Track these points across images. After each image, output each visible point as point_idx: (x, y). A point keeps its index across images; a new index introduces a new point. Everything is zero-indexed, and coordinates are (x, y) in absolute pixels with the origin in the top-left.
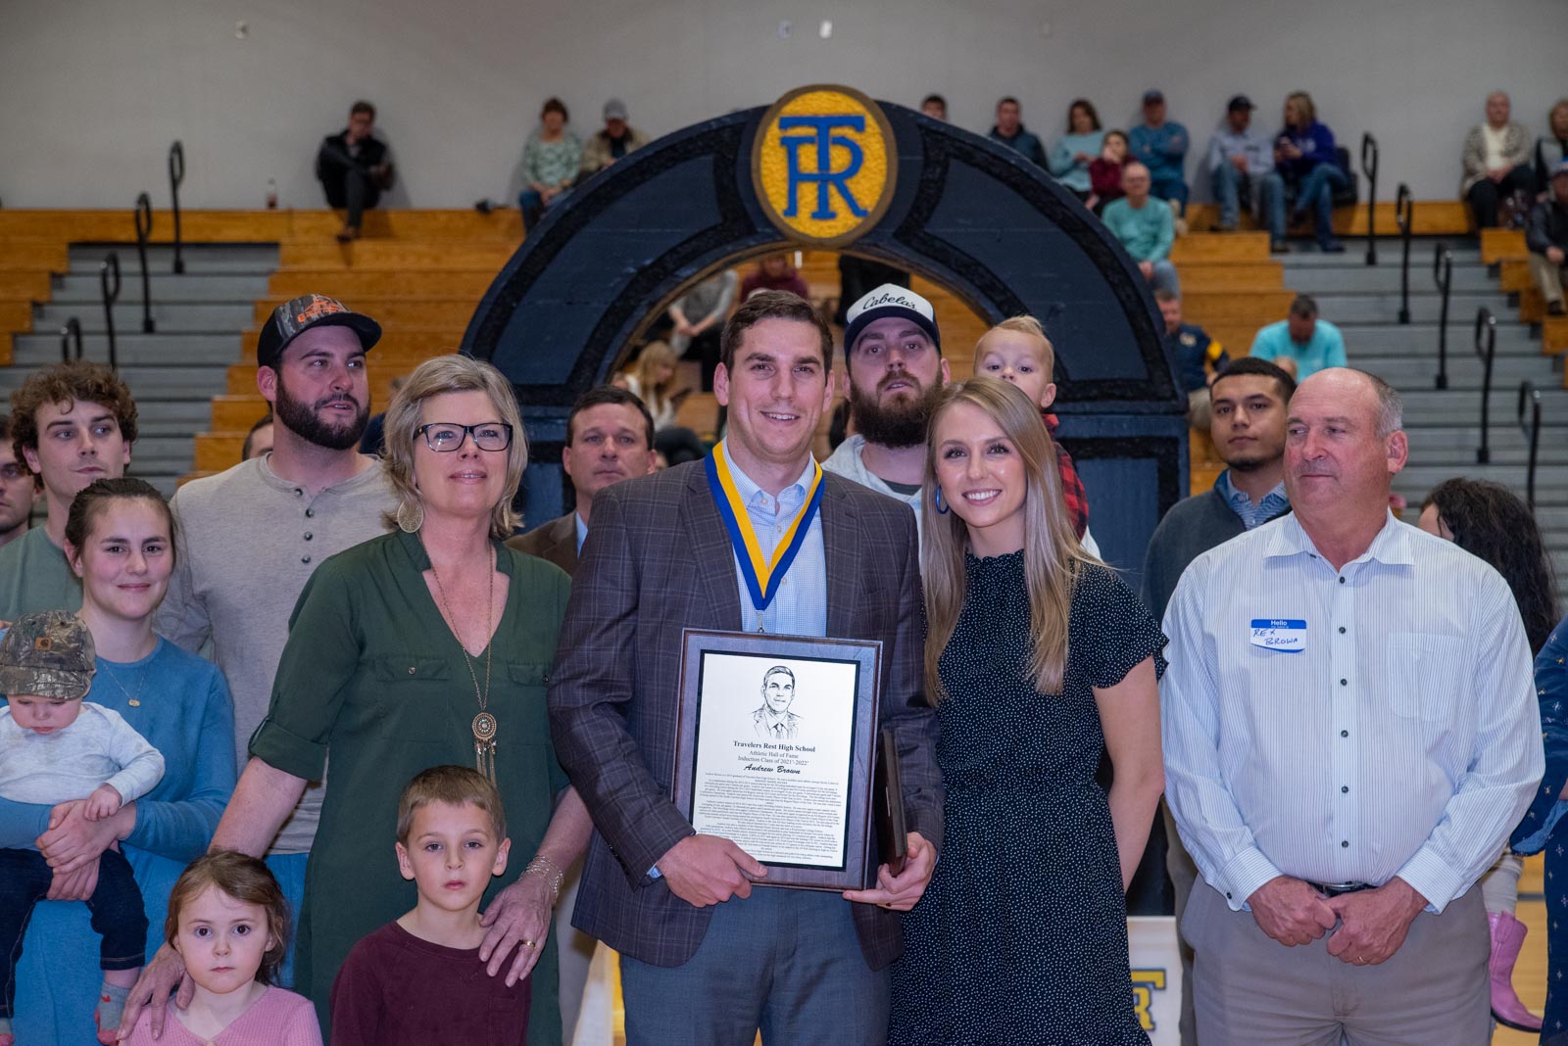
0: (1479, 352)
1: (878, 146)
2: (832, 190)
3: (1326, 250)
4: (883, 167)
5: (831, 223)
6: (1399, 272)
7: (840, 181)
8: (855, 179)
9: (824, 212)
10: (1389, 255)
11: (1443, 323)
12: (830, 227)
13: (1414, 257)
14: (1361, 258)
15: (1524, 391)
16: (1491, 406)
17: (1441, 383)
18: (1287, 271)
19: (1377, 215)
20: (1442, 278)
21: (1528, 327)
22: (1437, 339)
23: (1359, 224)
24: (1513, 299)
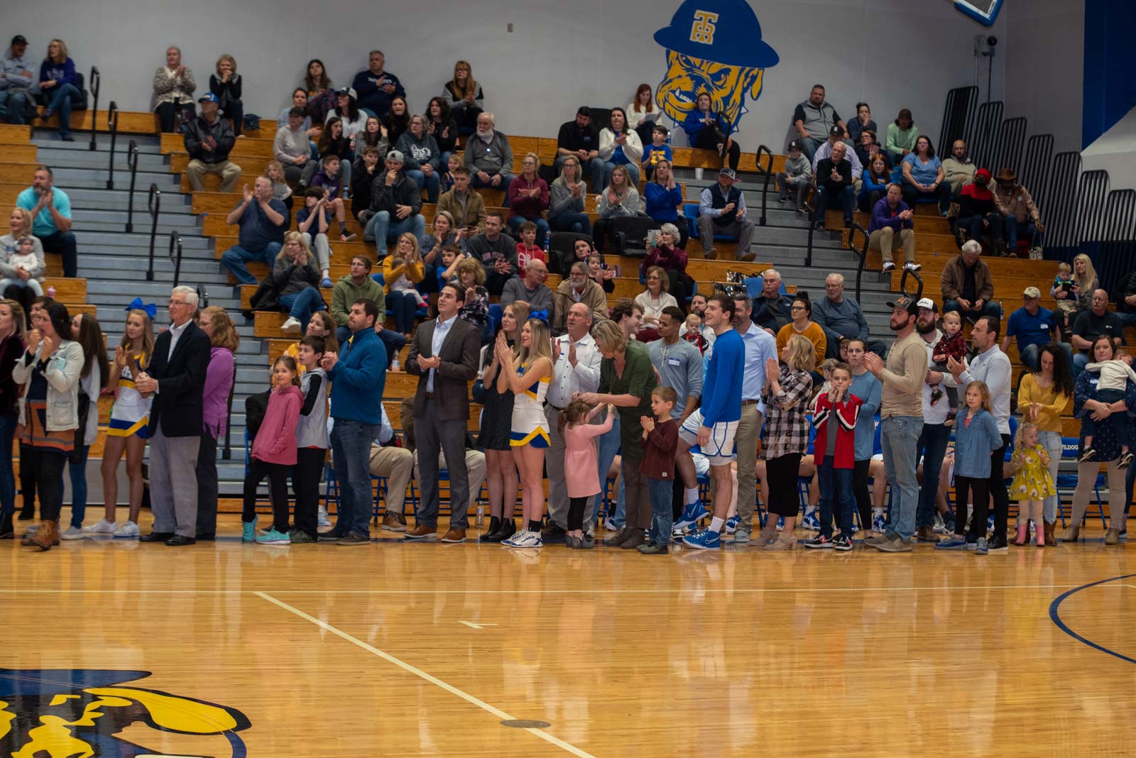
0: (150, 211)
3: (64, 139)
6: (108, 155)
10: (103, 145)
11: (132, 190)
13: (118, 147)
14: (86, 145)
15: (174, 237)
16: (156, 244)
17: (129, 229)
18: (40, 151)
19: (98, 119)
20: (132, 162)
21: (184, 196)
22: (128, 200)
23: (87, 123)
24: (177, 177)
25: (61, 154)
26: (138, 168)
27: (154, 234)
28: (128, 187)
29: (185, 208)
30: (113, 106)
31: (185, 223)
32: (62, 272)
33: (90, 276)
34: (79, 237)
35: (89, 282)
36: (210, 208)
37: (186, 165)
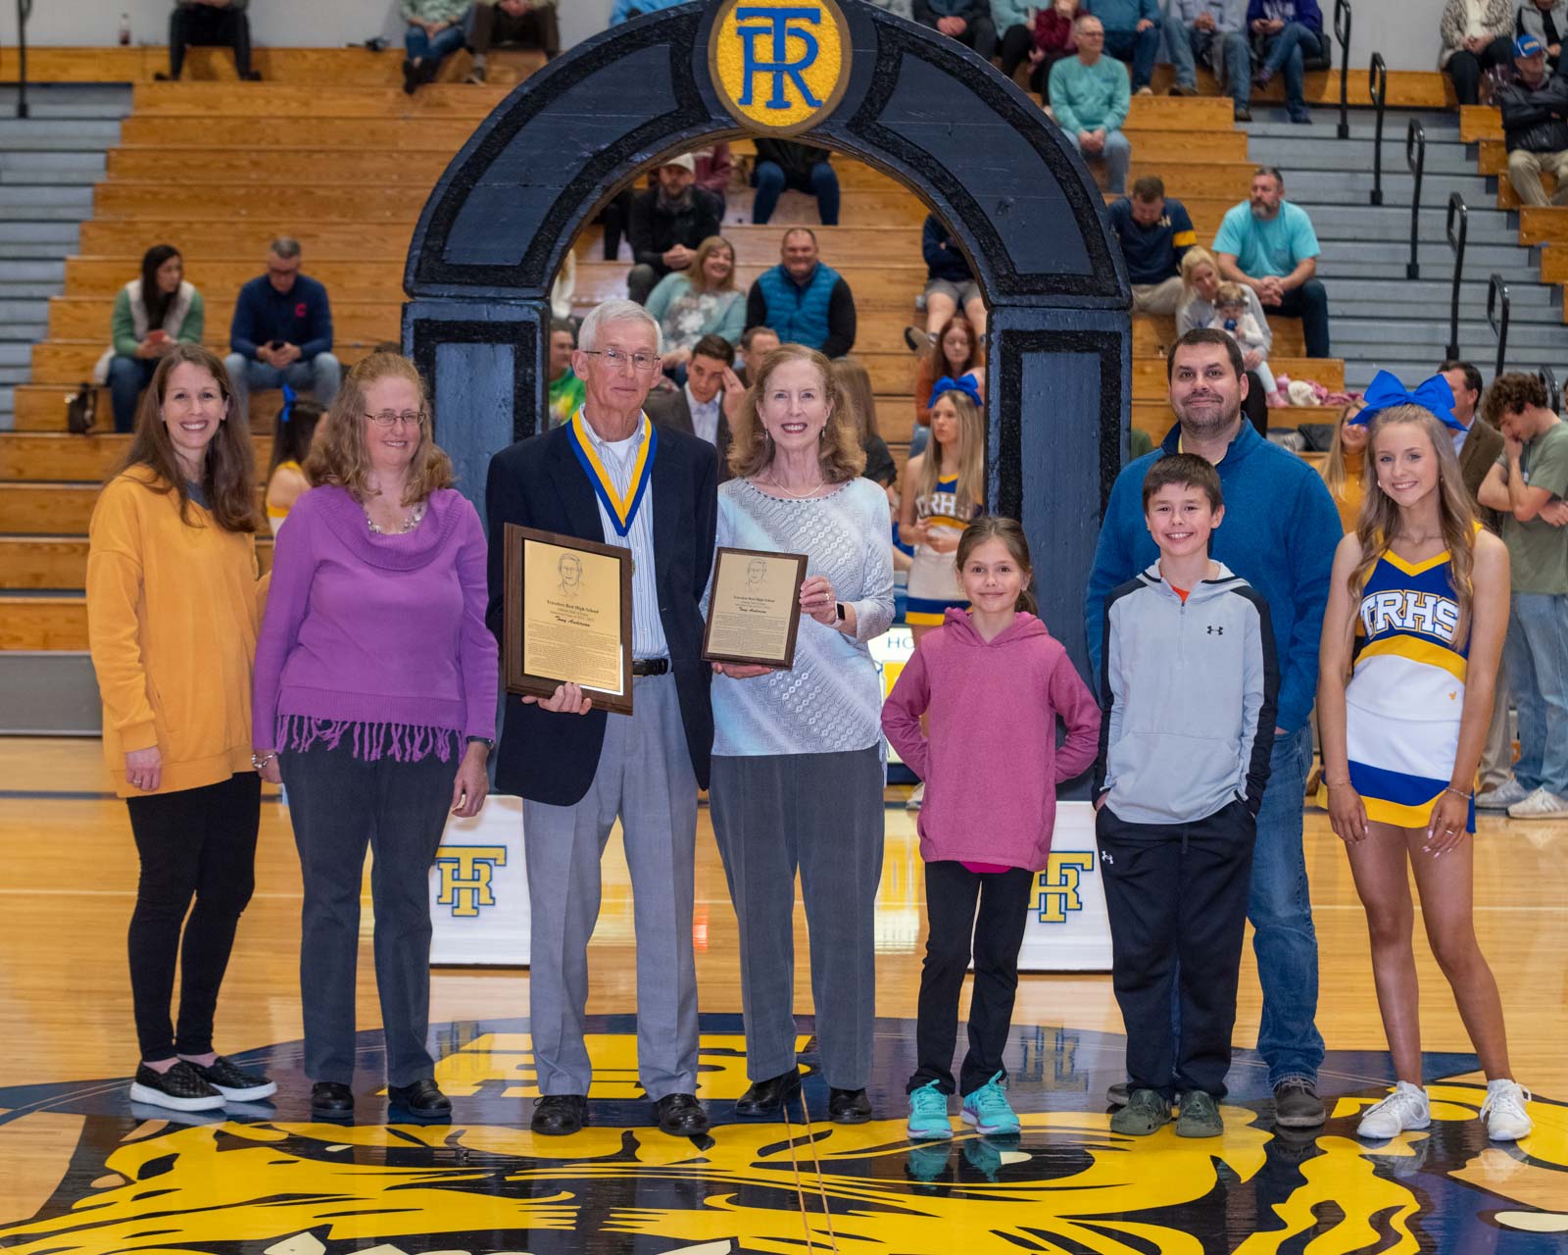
0: (1451, 241)
1: (833, 38)
2: (787, 79)
3: (1295, 121)
4: (838, 59)
5: (785, 112)
6: (1371, 147)
7: (795, 71)
8: (810, 69)
9: (778, 102)
10: (1362, 128)
11: (1416, 207)
12: (783, 116)
13: (1388, 132)
14: (1331, 130)
15: (1494, 285)
16: (1462, 298)
17: (1413, 273)
18: (1252, 141)
19: (1350, 84)
20: (1415, 157)
21: (1505, 215)
22: (1409, 223)
23: (1331, 92)
24: (1492, 183)
25: (1288, 146)
26: (1426, 168)
27: (1457, 281)
28: (1410, 200)
29: (1508, 236)
30: (1376, 60)
31: (1510, 262)
32: (1304, 348)
33: (1347, 356)
34: (1332, 289)
35: (1348, 366)
36: (1552, 235)
37: (1505, 163)
